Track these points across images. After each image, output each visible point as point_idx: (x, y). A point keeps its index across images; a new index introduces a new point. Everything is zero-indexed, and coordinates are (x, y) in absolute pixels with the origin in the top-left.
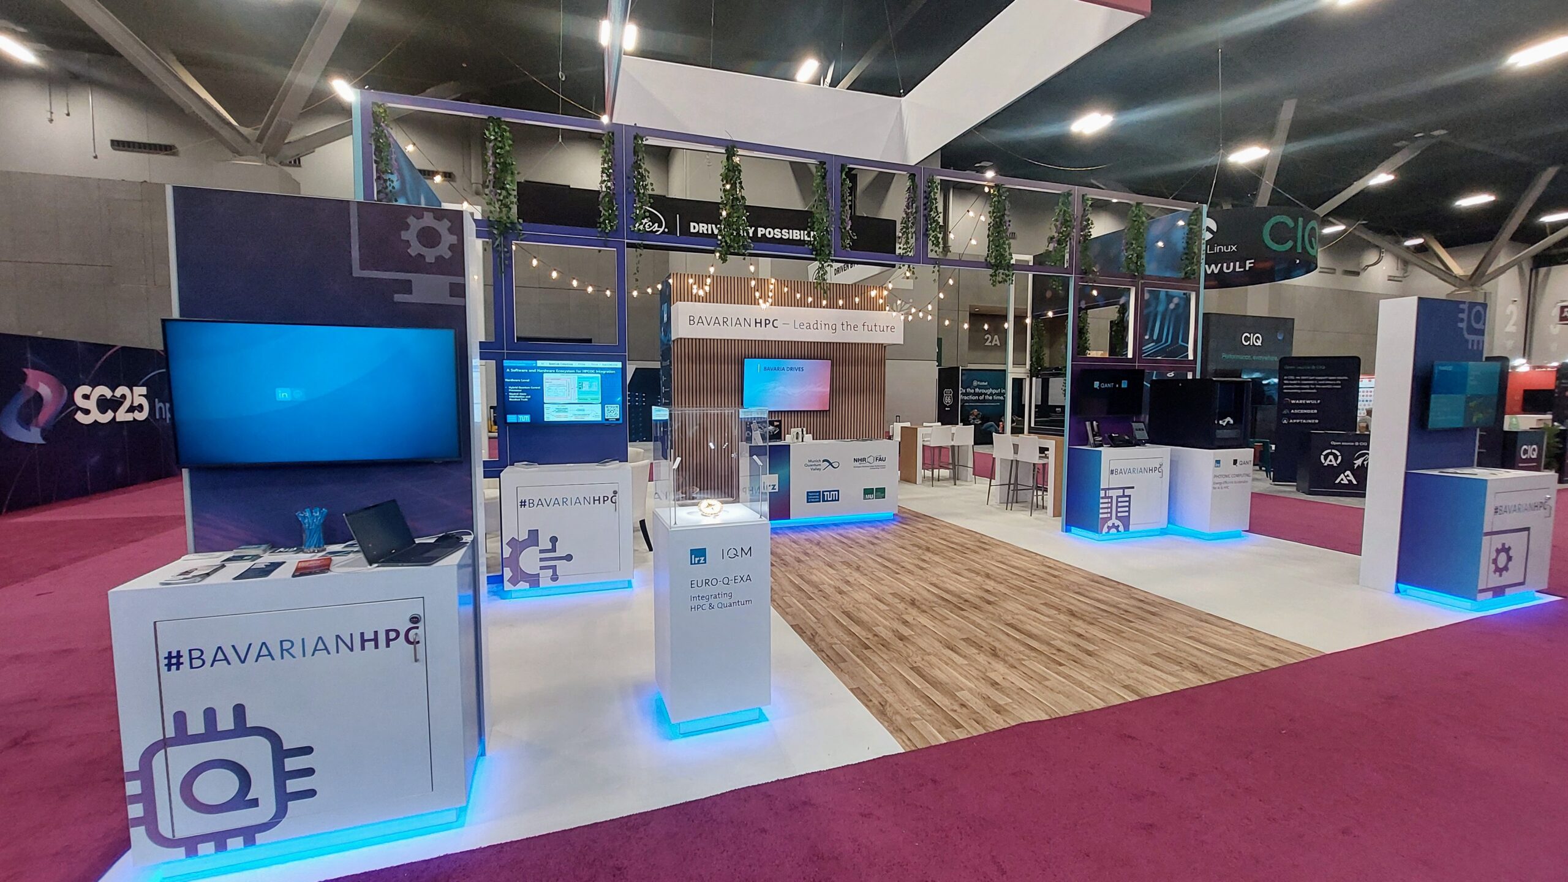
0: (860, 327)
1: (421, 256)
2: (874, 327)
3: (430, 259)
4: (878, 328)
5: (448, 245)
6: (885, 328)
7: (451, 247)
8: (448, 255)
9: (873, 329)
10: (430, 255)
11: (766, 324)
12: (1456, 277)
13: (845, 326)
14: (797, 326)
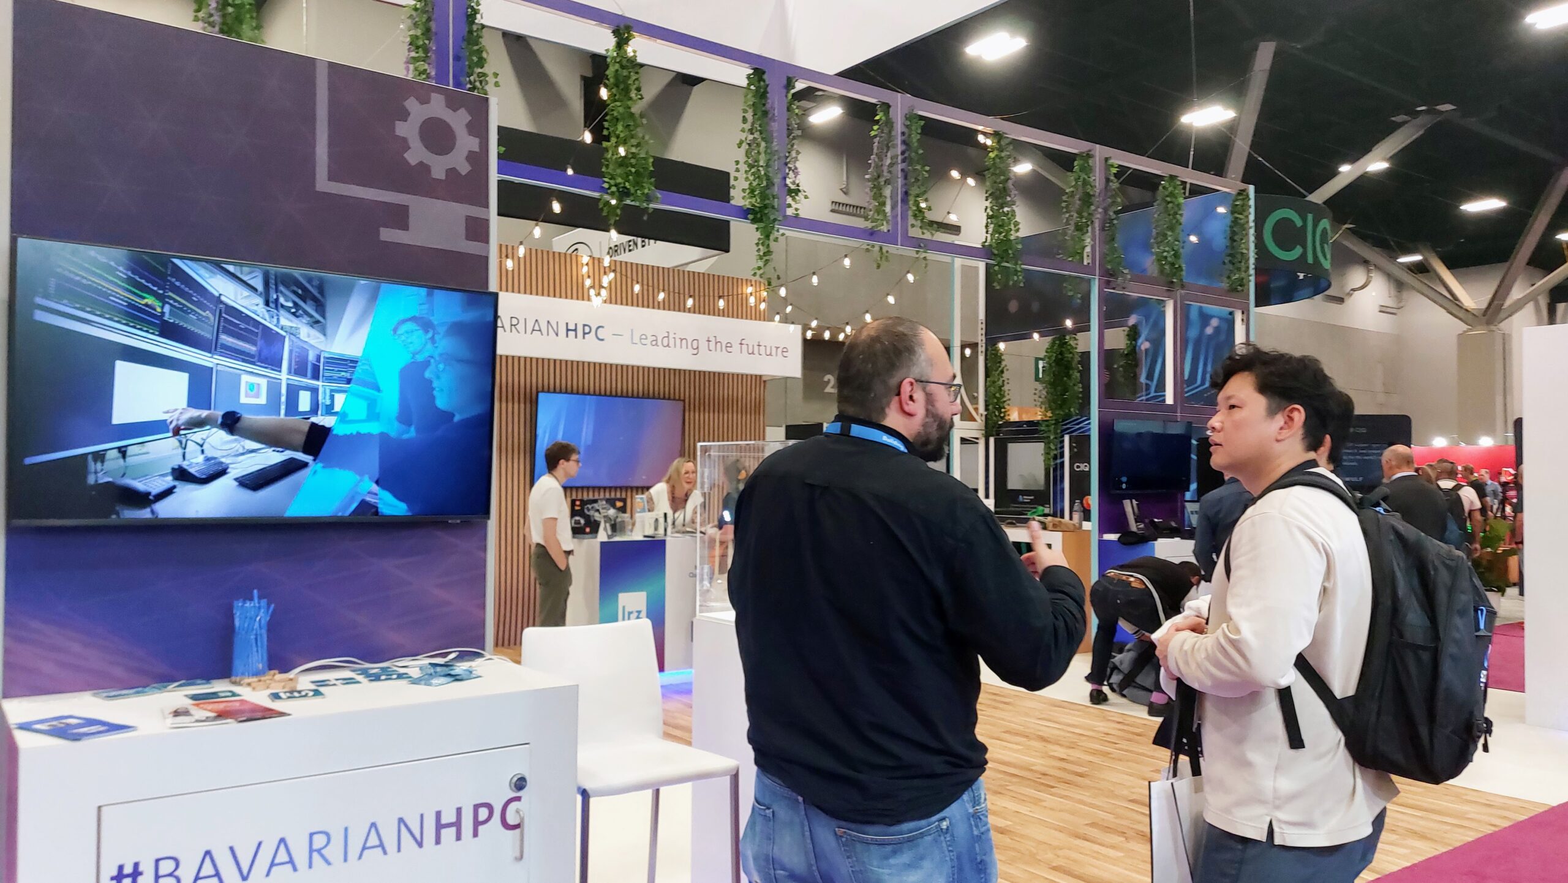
0: (736, 347)
1: (424, 168)
2: (756, 348)
3: (438, 173)
4: (762, 349)
5: (465, 154)
6: (774, 350)
7: (471, 157)
8: (464, 168)
9: (756, 351)
10: (439, 167)
11: (585, 334)
12: (1467, 310)
13: (712, 344)
14: (636, 339)
